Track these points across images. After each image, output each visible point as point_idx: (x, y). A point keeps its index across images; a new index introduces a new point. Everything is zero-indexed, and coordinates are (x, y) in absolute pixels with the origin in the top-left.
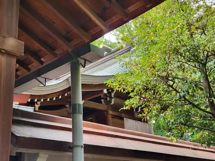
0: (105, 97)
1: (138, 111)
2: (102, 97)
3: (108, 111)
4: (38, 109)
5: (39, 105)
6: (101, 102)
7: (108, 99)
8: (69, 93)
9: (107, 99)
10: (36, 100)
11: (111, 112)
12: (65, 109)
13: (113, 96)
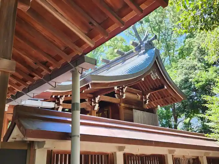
0: (118, 92)
1: (146, 104)
2: (115, 92)
3: (120, 104)
4: (63, 103)
5: (63, 100)
6: (115, 97)
7: (121, 94)
8: (86, 90)
9: (119, 94)
10: (59, 96)
11: (123, 105)
12: (84, 103)
13: (124, 92)
